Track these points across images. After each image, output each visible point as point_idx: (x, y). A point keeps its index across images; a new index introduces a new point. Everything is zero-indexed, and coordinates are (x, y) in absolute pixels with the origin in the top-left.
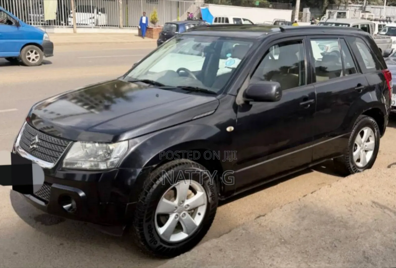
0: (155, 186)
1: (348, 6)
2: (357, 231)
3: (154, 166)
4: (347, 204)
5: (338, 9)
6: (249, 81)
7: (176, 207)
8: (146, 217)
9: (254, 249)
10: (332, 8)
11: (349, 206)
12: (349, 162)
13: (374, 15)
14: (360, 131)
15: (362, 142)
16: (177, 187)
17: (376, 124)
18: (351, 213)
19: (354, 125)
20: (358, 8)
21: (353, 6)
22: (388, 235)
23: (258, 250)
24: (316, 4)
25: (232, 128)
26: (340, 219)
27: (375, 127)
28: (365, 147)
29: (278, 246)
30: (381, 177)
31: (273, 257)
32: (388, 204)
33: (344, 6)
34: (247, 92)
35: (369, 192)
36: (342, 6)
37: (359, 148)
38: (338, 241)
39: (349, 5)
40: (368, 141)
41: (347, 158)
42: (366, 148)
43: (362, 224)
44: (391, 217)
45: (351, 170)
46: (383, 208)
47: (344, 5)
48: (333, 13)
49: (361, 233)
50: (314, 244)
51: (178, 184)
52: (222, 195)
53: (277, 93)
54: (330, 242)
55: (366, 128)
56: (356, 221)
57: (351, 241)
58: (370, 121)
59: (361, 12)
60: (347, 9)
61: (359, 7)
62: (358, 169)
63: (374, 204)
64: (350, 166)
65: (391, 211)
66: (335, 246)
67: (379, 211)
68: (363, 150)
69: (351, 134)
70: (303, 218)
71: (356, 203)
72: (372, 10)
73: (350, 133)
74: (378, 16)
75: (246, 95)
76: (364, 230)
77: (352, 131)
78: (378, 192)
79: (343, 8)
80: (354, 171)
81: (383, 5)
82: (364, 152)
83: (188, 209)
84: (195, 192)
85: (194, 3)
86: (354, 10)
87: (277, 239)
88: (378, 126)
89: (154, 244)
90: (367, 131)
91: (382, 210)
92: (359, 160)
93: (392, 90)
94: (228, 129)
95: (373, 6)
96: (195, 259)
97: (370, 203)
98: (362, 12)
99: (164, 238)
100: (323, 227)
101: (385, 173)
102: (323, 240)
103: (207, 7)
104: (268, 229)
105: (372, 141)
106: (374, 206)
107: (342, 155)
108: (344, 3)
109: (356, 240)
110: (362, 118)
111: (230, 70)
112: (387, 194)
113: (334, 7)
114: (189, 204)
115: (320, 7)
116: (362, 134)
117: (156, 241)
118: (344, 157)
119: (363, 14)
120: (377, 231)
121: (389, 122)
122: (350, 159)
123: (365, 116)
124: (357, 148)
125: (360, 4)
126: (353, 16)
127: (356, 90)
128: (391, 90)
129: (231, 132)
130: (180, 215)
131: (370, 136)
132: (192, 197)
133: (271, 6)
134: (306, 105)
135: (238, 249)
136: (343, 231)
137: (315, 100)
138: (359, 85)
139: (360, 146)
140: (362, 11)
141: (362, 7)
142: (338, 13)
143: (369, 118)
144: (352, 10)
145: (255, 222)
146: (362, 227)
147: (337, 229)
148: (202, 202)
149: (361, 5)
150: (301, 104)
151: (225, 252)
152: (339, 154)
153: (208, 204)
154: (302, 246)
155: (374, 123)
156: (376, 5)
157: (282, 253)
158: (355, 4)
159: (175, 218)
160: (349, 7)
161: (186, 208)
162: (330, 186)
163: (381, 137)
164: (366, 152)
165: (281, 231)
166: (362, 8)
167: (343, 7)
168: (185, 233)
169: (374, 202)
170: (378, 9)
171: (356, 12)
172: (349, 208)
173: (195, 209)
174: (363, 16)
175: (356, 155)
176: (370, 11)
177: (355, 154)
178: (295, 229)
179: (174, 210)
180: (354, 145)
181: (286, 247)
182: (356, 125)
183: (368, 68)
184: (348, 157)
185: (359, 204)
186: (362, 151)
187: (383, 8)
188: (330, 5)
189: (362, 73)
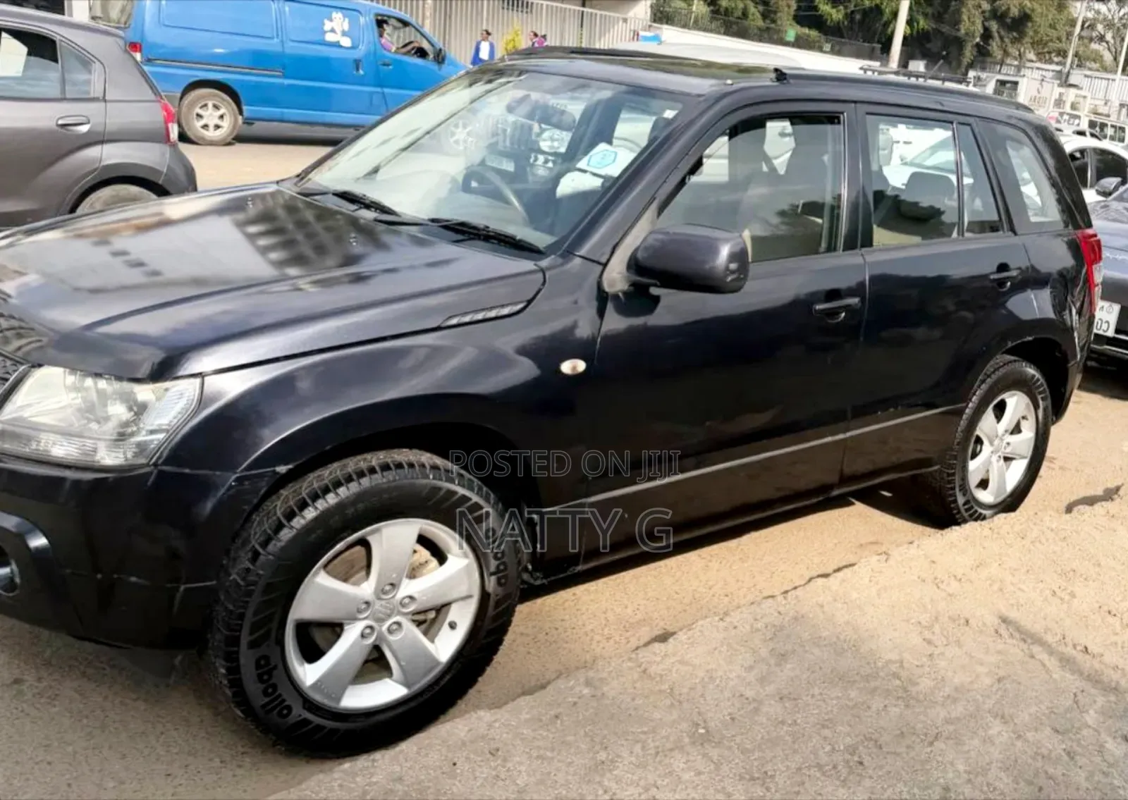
0: (286, 534)
1: (1024, 67)
2: (940, 713)
3: (282, 469)
4: (925, 618)
5: (999, 72)
6: (653, 223)
7: (367, 603)
8: (251, 633)
9: (602, 756)
10: (983, 69)
11: (930, 628)
12: (953, 489)
13: (1089, 95)
14: (995, 402)
15: (997, 432)
16: (371, 539)
17: (1042, 385)
18: (930, 650)
19: (977, 383)
20: (1051, 74)
21: (1038, 68)
22: (1030, 735)
23: (612, 761)
24: (944, 53)
25: (581, 366)
26: (894, 668)
27: (1040, 393)
28: (1005, 448)
29: (681, 749)
30: (1040, 542)
31: (655, 790)
32: (1047, 630)
33: (1015, 66)
34: (640, 255)
35: (996, 587)
36: (1011, 65)
37: (987, 448)
38: (871, 744)
39: (1029, 64)
40: (1017, 430)
41: (949, 475)
42: (1008, 450)
43: (956, 689)
44: (1048, 671)
45: (959, 512)
46: (1029, 641)
47: (1016, 63)
48: (985, 80)
49: (948, 721)
50: (795, 751)
51: (377, 530)
52: (535, 569)
53: (733, 266)
54: (847, 748)
55: (1014, 395)
56: (943, 679)
57: (913, 748)
58: (1026, 374)
59: (1056, 85)
60: (1022, 74)
61: (1053, 71)
62: (980, 511)
63: (1003, 626)
64: (955, 501)
65: (1051, 652)
66: (861, 763)
67: (1015, 650)
68: (1000, 457)
69: (967, 406)
70: (783, 657)
71: (952, 619)
72: (1085, 83)
73: (964, 405)
74: (1098, 99)
75: (635, 265)
76: (958, 710)
77: (970, 400)
78: (1023, 587)
79: (1012, 71)
80: (966, 515)
81: (1116, 72)
82: (1002, 461)
83: (412, 608)
84: (440, 556)
85: (625, 20)
86: (1040, 78)
87: (684, 726)
88: (1047, 390)
89: (280, 714)
90: (1016, 402)
91: (1025, 647)
92: (984, 484)
93: (1098, 291)
94: (567, 367)
95: (1088, 73)
96: (400, 779)
97: (992, 621)
98: (1060, 85)
99: (317, 697)
100: (837, 692)
101: (1052, 530)
102: (825, 738)
103: (658, 32)
104: (665, 687)
105: (1028, 433)
106: (1003, 631)
107: (936, 468)
108: (1015, 59)
109: (931, 744)
110: (1002, 363)
111: (598, 183)
112: (1046, 596)
113: (988, 65)
114: (416, 595)
115: (954, 64)
116: (1000, 409)
117: (289, 708)
118: (940, 471)
119: (1062, 90)
120: (999, 718)
121: (1083, 379)
122: (957, 479)
123: (1013, 358)
124: (981, 451)
125: (1057, 64)
126: (1035, 93)
127: (995, 280)
128: (1096, 289)
129: (576, 378)
130: (381, 626)
131: (1024, 418)
132: (432, 571)
133: (827, 47)
134: (833, 313)
135: (549, 754)
136: (894, 711)
137: (863, 300)
138: (1003, 267)
139: (991, 443)
140: (1058, 82)
141: (1060, 72)
142: (998, 81)
143: (1024, 364)
144: (1036, 77)
145: (630, 659)
146: (955, 701)
147: (877, 703)
148: (462, 590)
149: (1058, 68)
150: (819, 307)
151: (505, 760)
152: (927, 462)
153: (485, 596)
154: (757, 754)
155: (1038, 380)
156: (1098, 70)
157: (686, 776)
158: (1046, 62)
159: (363, 636)
160: (1027, 70)
161: (402, 605)
162: (884, 557)
163: (1054, 423)
164: (1008, 463)
165: (702, 696)
166: (1061, 75)
167: (1013, 68)
168: (396, 681)
169: (1005, 620)
170: (1100, 81)
171: (1044, 83)
172: (927, 635)
173: (441, 609)
174: (1061, 94)
175: (978, 468)
176: (1081, 86)
177: (973, 465)
178: (750, 693)
179: (359, 611)
180: (973, 440)
181: (705, 755)
182: (983, 381)
183: (1033, 219)
184: (953, 474)
185: (962, 621)
186: (994, 458)
187: (1113, 80)
188: (981, 58)
189: (1015, 234)
